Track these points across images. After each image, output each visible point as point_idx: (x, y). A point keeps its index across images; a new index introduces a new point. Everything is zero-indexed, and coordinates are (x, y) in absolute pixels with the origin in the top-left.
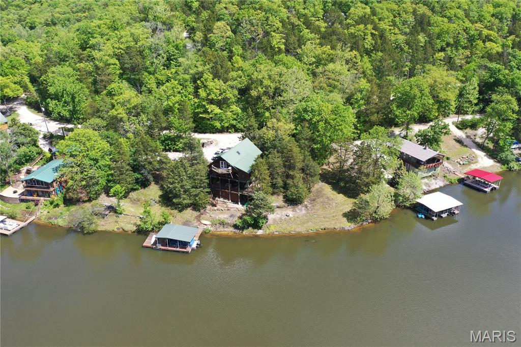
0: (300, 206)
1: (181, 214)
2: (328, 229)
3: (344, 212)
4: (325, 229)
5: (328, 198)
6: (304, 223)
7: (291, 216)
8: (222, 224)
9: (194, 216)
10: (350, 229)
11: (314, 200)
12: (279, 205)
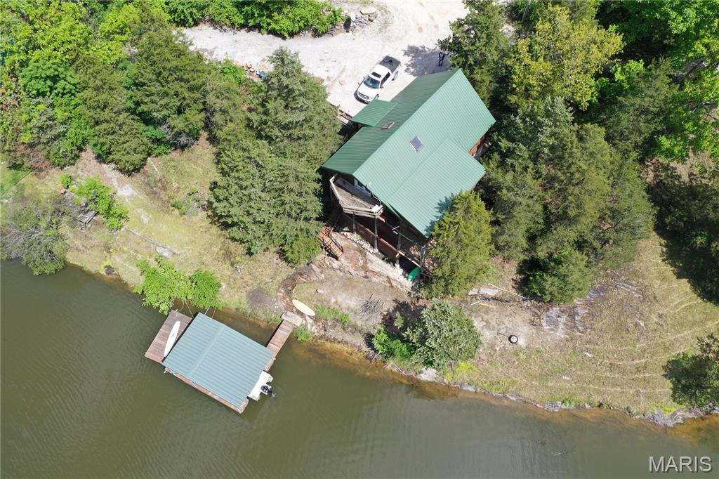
0: (556, 311)
3: (674, 355)
4: (600, 405)
5: (642, 290)
6: (549, 376)
8: (341, 321)
9: (279, 278)
11: (601, 292)
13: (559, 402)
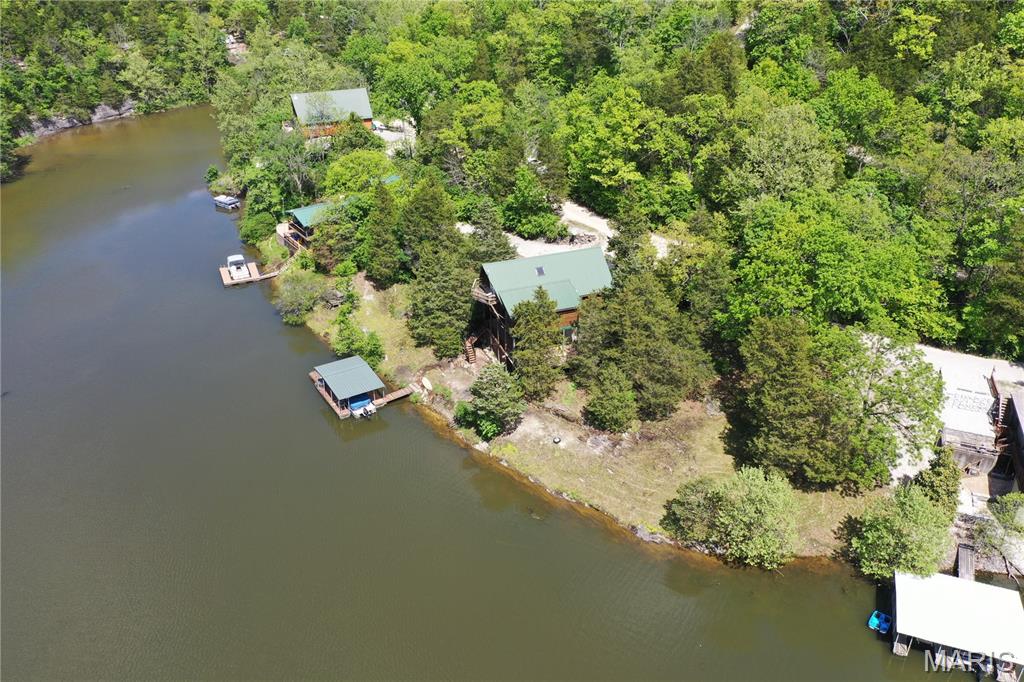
0: (604, 437)
2: (603, 511)
4: (596, 509)
5: (687, 449)
6: (569, 473)
7: (562, 445)
8: (446, 398)
9: (424, 364)
10: (647, 539)
11: (651, 438)
12: (568, 413)
13: (565, 495)
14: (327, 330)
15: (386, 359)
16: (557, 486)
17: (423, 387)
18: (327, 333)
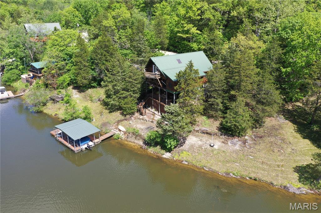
0: (236, 140)
1: (109, 115)
2: (260, 180)
3: (300, 164)
5: (283, 140)
6: (228, 162)
7: (216, 147)
8: (135, 134)
9: (117, 120)
10: (297, 192)
11: (261, 137)
12: (209, 131)
13: (231, 174)
14: (56, 113)
15: (94, 121)
16: (225, 170)
17: (120, 130)
18: (56, 114)
